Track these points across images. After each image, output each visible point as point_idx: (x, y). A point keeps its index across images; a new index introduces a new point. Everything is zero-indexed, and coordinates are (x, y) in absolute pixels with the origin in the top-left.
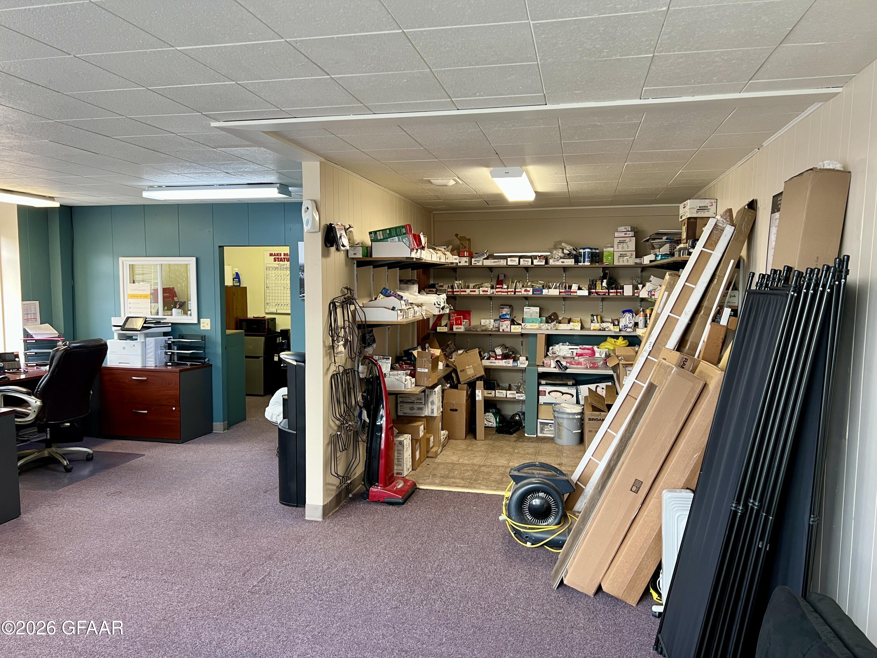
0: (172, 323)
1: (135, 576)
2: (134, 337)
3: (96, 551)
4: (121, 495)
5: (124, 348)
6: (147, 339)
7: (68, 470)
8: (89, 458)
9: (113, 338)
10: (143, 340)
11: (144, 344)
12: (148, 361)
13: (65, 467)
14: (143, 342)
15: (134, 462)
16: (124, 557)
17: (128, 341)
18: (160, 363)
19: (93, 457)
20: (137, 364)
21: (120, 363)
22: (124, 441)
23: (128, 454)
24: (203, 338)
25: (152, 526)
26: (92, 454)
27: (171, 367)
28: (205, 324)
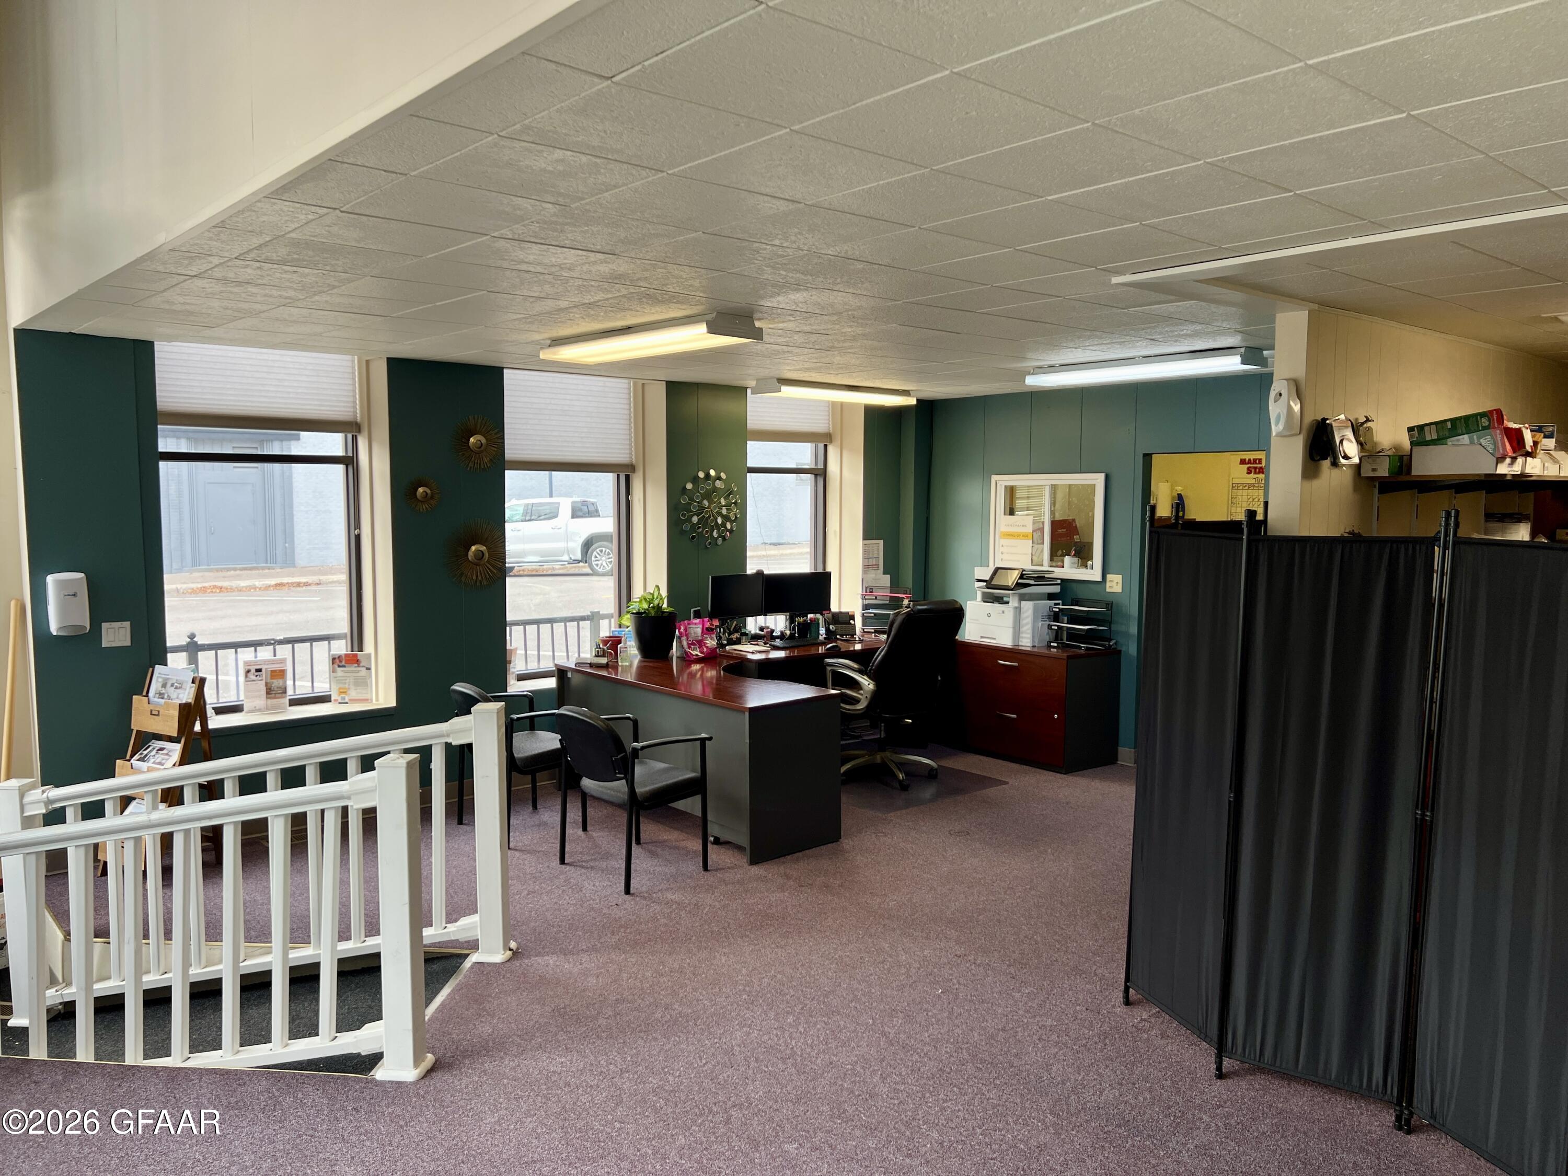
0: (1062, 580)
1: (971, 958)
2: (1005, 599)
3: (927, 910)
4: (968, 837)
5: (989, 615)
6: (1023, 603)
7: (904, 787)
8: (932, 775)
9: (976, 599)
10: (1016, 605)
11: (1018, 610)
12: (1022, 637)
13: (900, 782)
14: (1016, 608)
15: (991, 792)
16: (961, 927)
17: (996, 605)
18: (1040, 641)
19: (937, 772)
20: (1004, 640)
21: (982, 637)
22: (982, 758)
23: (985, 777)
24: (1109, 605)
25: (1005, 893)
26: (936, 769)
27: (1055, 650)
28: (1114, 584)
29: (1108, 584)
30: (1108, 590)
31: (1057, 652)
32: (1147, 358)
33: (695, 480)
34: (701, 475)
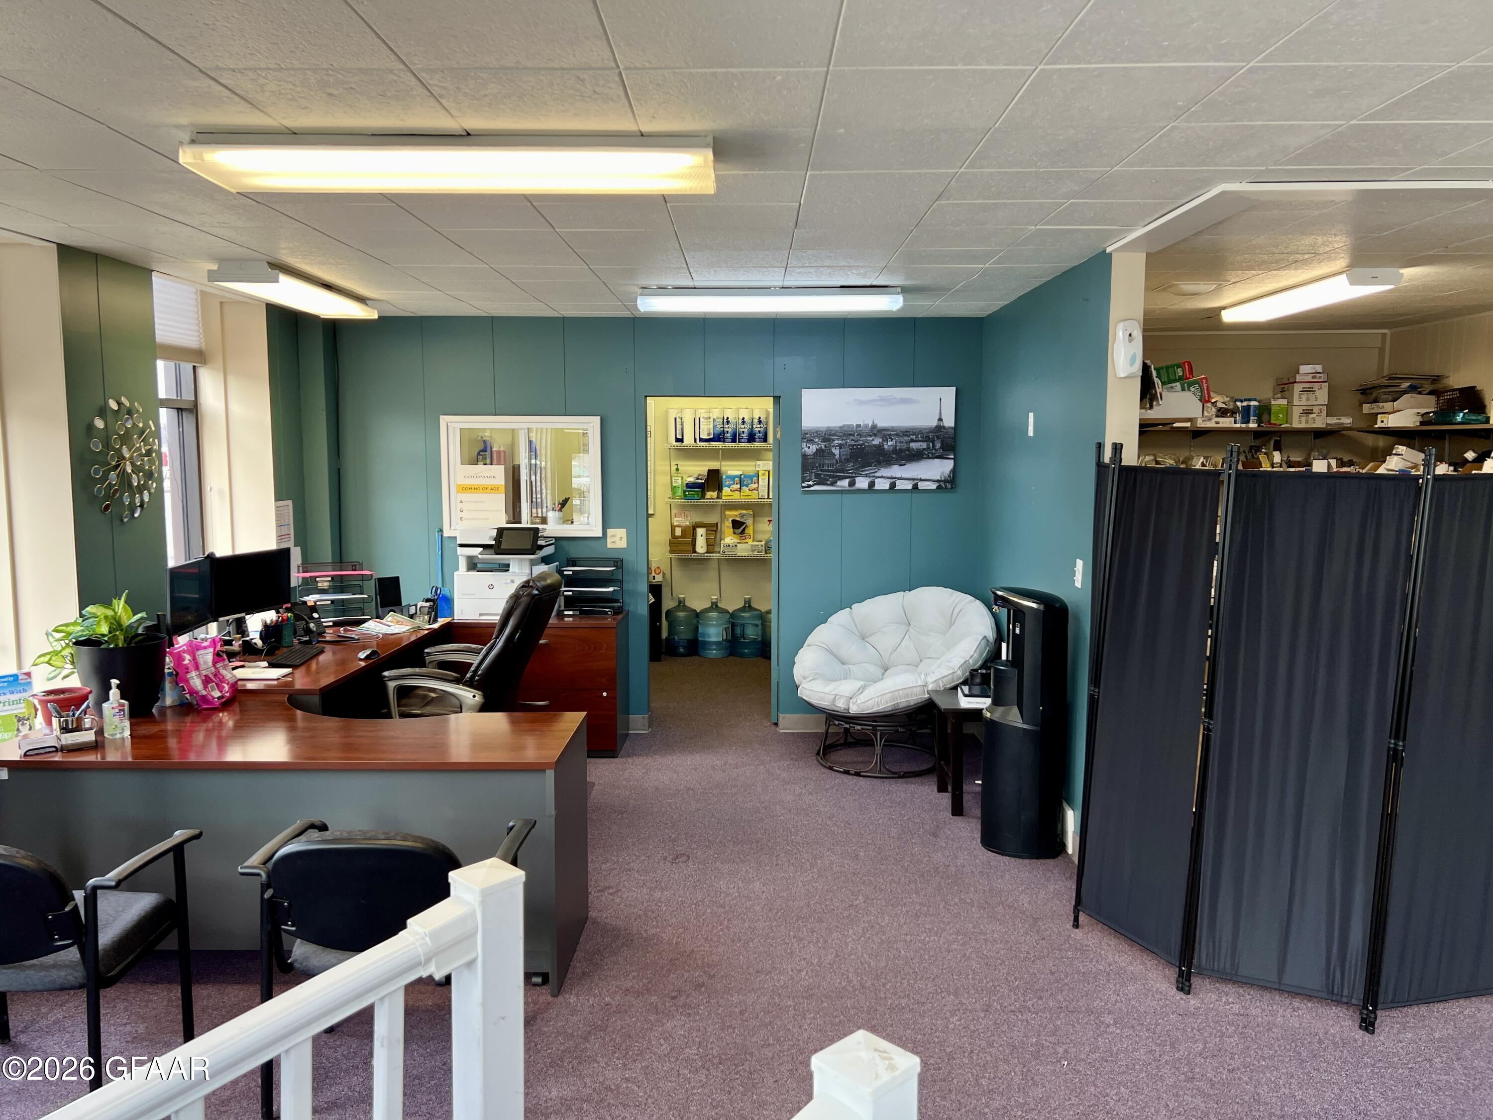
0: (555, 538)
5: (491, 587)
10: (527, 571)
17: (499, 574)
21: (481, 615)
24: (618, 563)
27: (571, 619)
28: (617, 539)
29: (609, 540)
30: (609, 546)
31: (573, 620)
32: (785, 290)
33: (103, 412)
34: (113, 405)
